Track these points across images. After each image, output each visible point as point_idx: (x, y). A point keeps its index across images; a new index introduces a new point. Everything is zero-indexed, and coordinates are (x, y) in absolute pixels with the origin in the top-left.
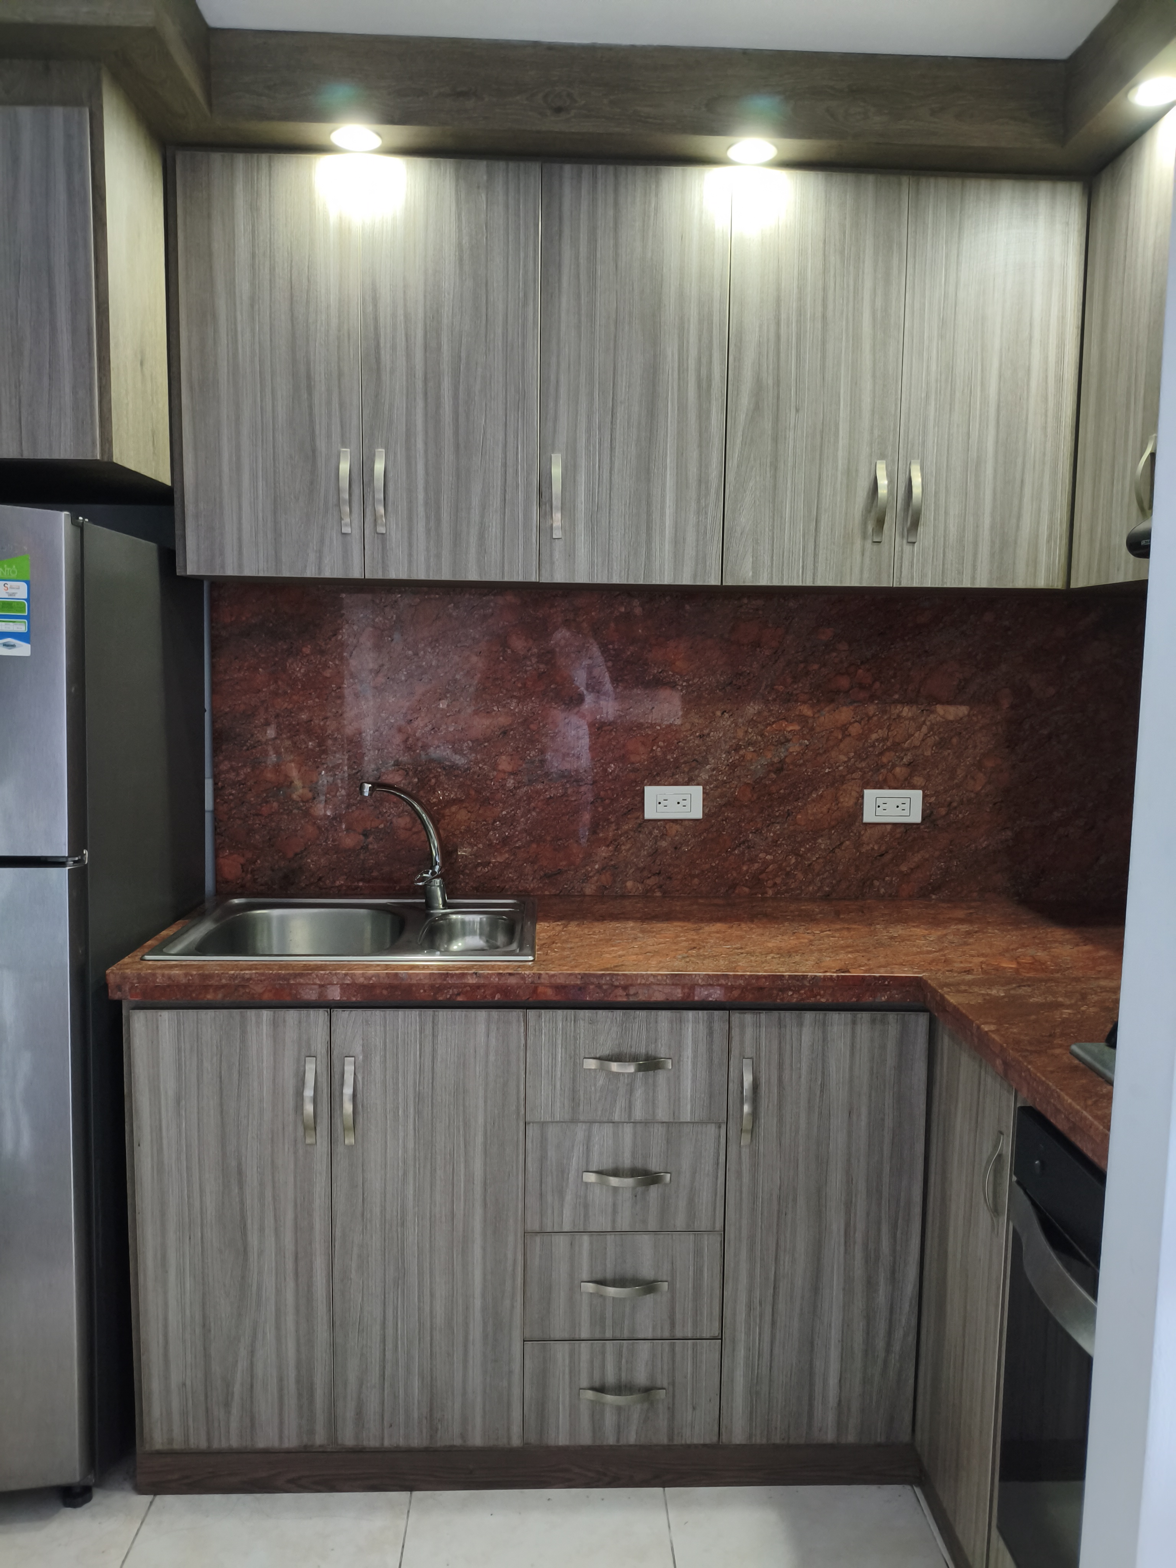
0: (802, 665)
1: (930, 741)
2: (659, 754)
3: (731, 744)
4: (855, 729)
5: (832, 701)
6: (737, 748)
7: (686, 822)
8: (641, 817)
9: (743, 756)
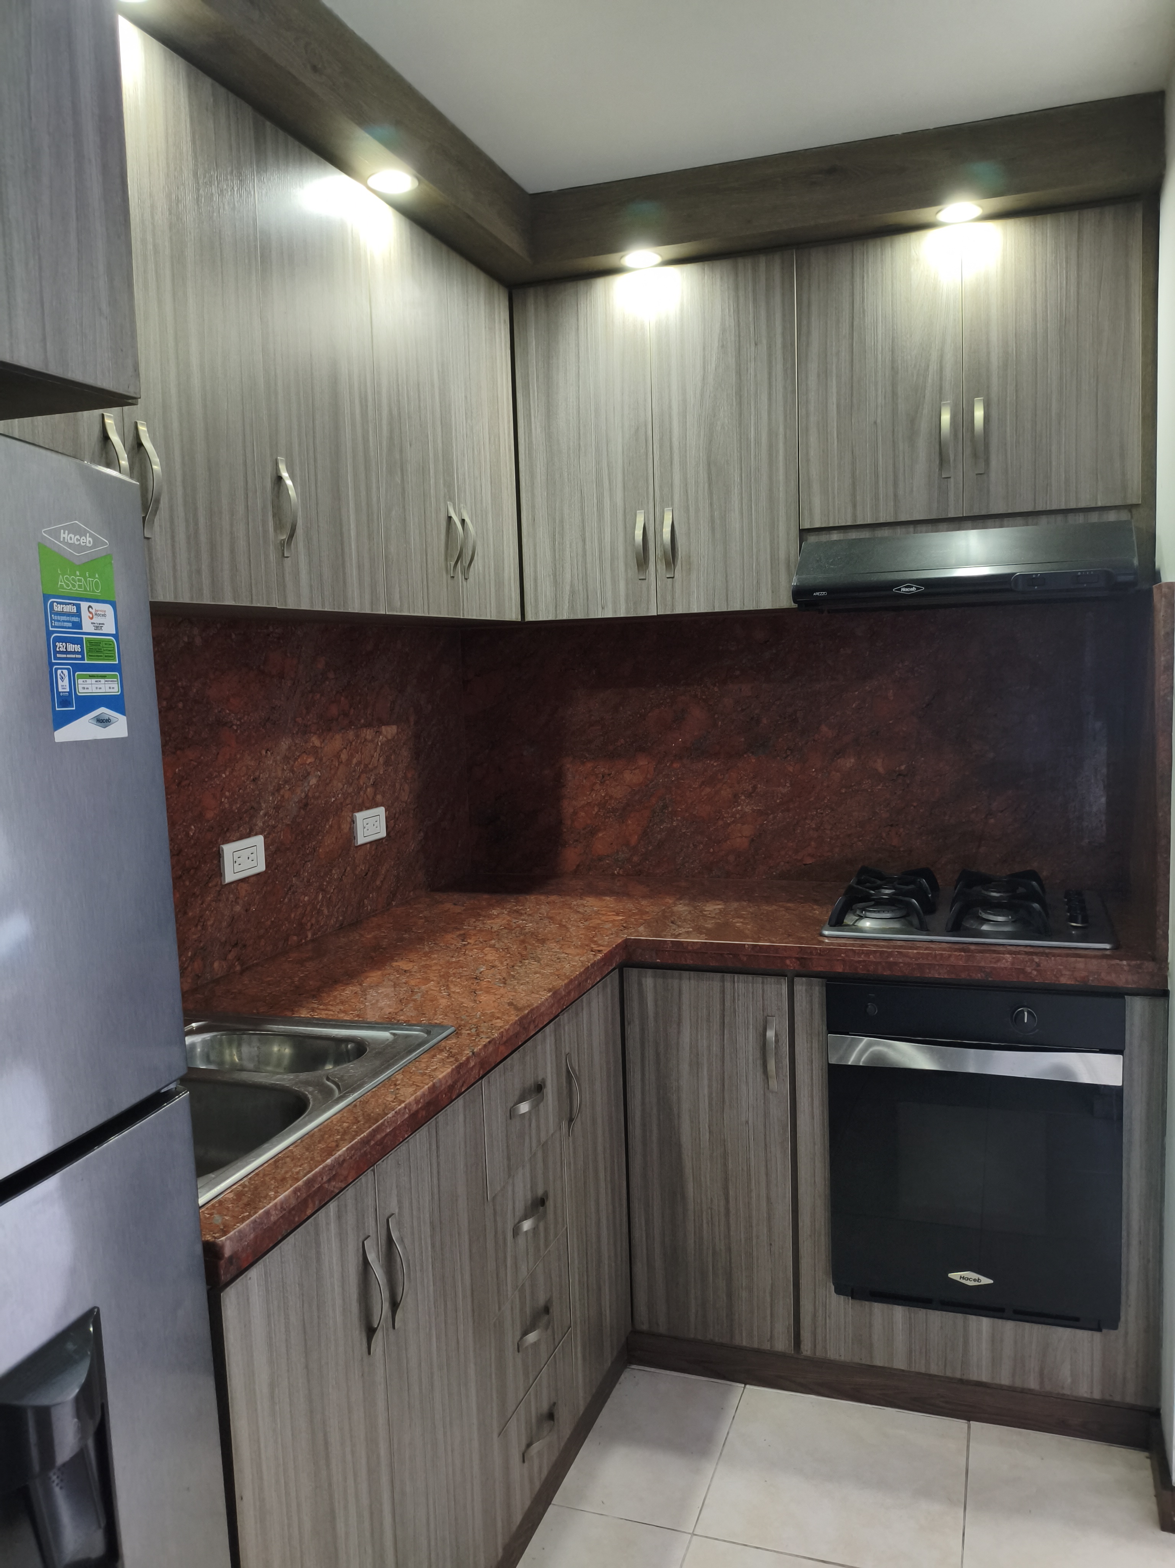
0: (311, 695)
1: (381, 760)
2: (227, 806)
3: (274, 784)
4: (344, 756)
5: (330, 730)
6: (278, 790)
7: (252, 879)
8: (219, 883)
9: (283, 796)
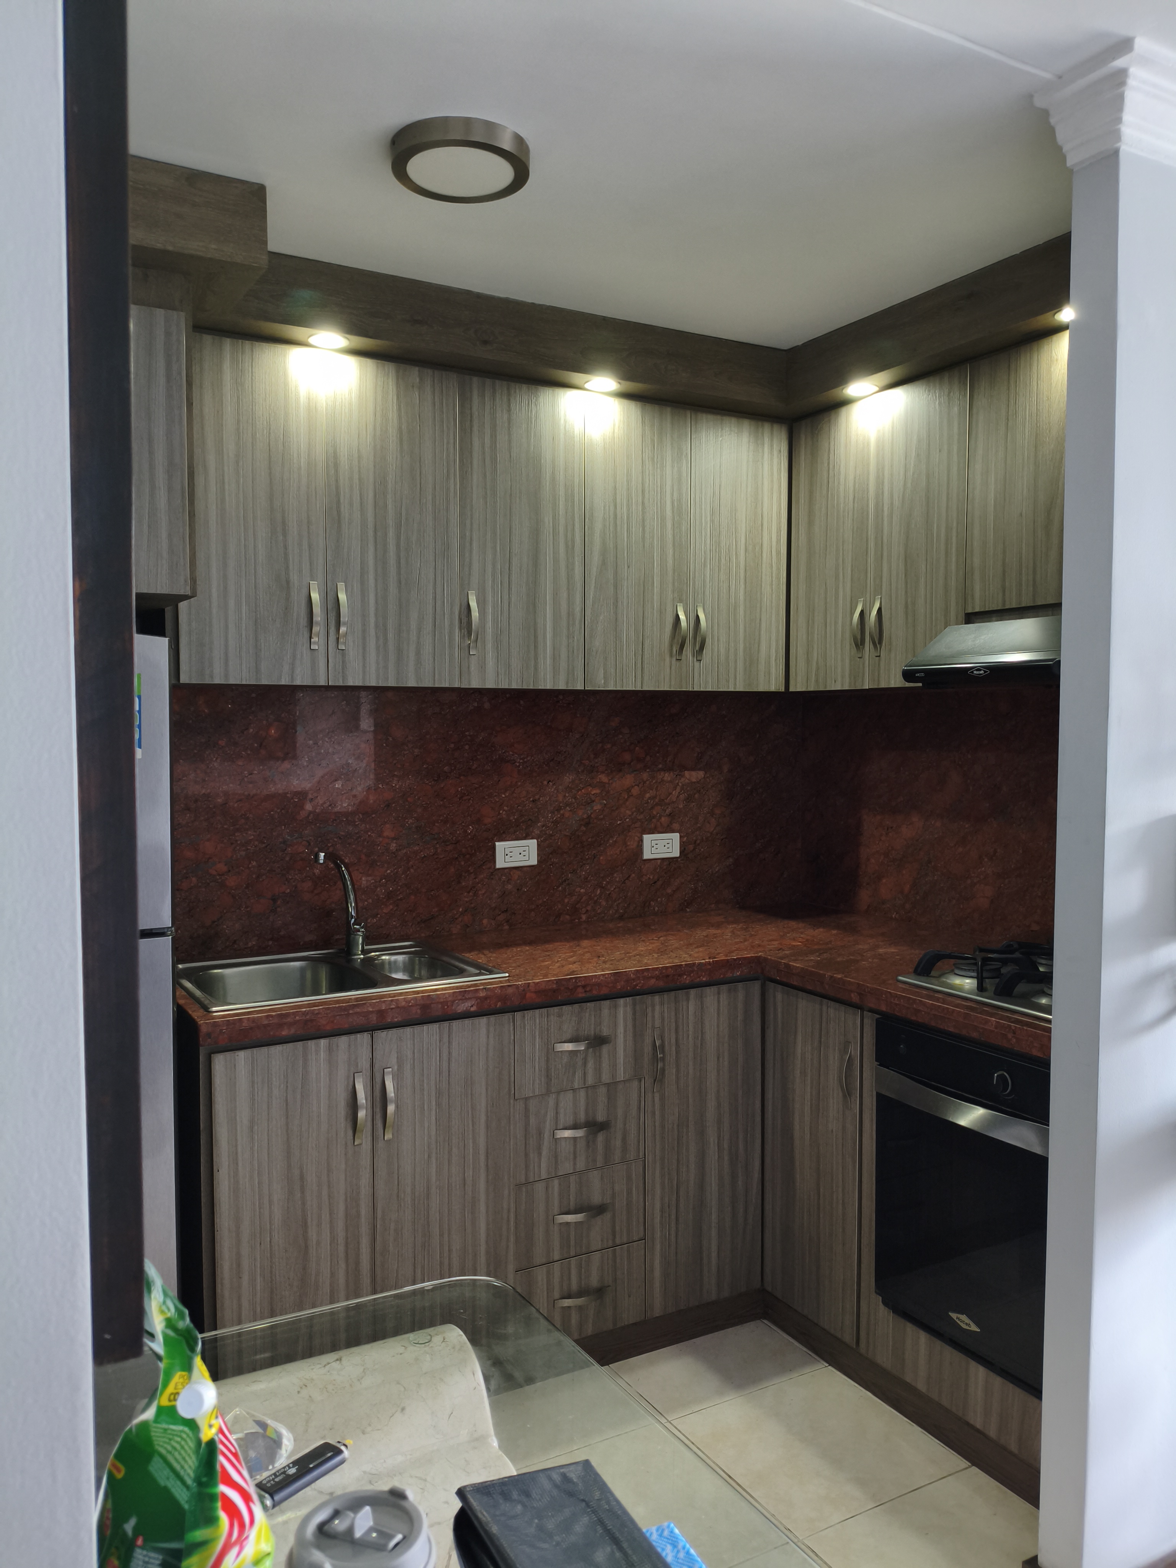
0: (600, 745)
1: (682, 797)
2: (504, 816)
3: (554, 806)
4: (635, 791)
5: (620, 771)
6: (558, 810)
7: (525, 868)
8: (493, 867)
9: (563, 815)
